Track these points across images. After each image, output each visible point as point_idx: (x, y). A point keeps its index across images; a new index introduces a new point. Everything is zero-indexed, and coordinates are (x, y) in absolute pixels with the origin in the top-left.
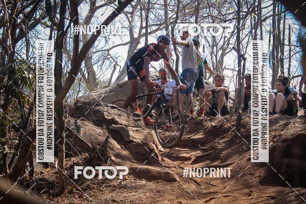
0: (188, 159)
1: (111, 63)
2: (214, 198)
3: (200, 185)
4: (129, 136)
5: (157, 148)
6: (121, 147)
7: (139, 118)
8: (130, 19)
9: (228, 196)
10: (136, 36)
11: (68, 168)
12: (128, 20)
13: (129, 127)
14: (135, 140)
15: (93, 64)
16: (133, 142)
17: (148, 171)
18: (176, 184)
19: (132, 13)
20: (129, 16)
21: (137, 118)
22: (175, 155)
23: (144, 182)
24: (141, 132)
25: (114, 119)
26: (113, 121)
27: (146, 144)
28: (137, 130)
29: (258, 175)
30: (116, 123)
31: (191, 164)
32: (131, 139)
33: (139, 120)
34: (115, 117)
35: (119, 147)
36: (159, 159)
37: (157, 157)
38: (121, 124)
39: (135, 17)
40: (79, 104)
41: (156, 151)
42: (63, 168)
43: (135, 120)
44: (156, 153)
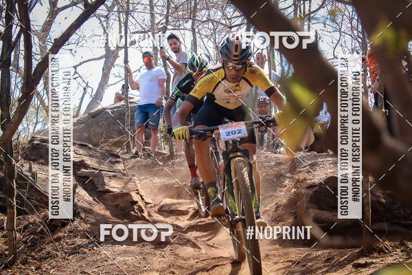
0: (185, 213)
2: (217, 266)
3: (199, 248)
4: (104, 184)
5: (143, 199)
6: (94, 200)
7: (117, 160)
8: (105, 24)
11: (21, 229)
12: (102, 25)
13: (103, 172)
14: (112, 190)
16: (110, 192)
18: (168, 247)
19: (107, 17)
20: (103, 19)
21: (114, 160)
22: (166, 208)
24: (120, 178)
25: (83, 161)
26: (82, 165)
27: (128, 194)
28: (115, 176)
30: (86, 167)
31: (188, 220)
32: (107, 188)
33: (118, 162)
34: (85, 158)
35: (91, 199)
36: (145, 214)
37: (142, 211)
38: (93, 168)
39: (111, 22)
40: (35, 142)
41: (141, 204)
42: (14, 229)
43: (112, 162)
44: (140, 207)
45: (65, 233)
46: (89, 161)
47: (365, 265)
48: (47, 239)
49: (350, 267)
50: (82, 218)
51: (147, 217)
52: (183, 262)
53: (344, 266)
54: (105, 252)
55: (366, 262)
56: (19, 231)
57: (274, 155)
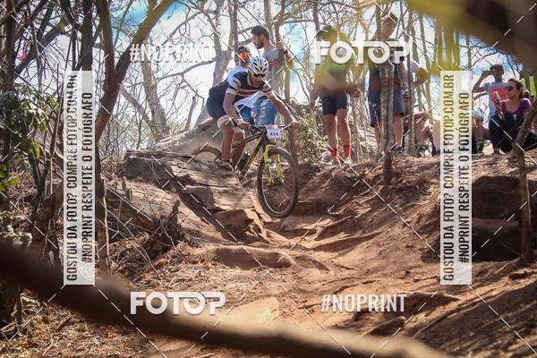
0: (312, 232)
1: (188, 93)
2: (347, 287)
3: (327, 270)
4: (213, 201)
5: (260, 218)
6: (203, 220)
7: (229, 173)
8: (214, 21)
9: (371, 282)
10: (224, 48)
11: (116, 257)
12: (211, 22)
13: (212, 188)
14: (223, 207)
15: (158, 96)
16: (221, 210)
17: (243, 253)
18: (290, 270)
19: (216, 12)
20: (212, 16)
21: (225, 174)
22: (290, 228)
23: (238, 271)
24: (233, 194)
25: (188, 176)
26: (187, 180)
27: (242, 212)
28: (225, 192)
29: (419, 247)
30: (192, 182)
31: (316, 240)
32: (217, 206)
33: (230, 176)
34: (190, 172)
35: (199, 219)
36: (264, 235)
37: (259, 231)
38: (201, 184)
39: (221, 18)
40: (131, 157)
41: (257, 222)
42: (107, 256)
43: (223, 176)
44: (256, 226)
45: (168, 258)
46: (195, 176)
47: (524, 276)
48: (147, 267)
49: (506, 279)
50: (186, 241)
51: (266, 238)
52: (307, 285)
53: (499, 279)
54: (215, 278)
55: (526, 272)
56: (115, 259)
57: (416, 159)
